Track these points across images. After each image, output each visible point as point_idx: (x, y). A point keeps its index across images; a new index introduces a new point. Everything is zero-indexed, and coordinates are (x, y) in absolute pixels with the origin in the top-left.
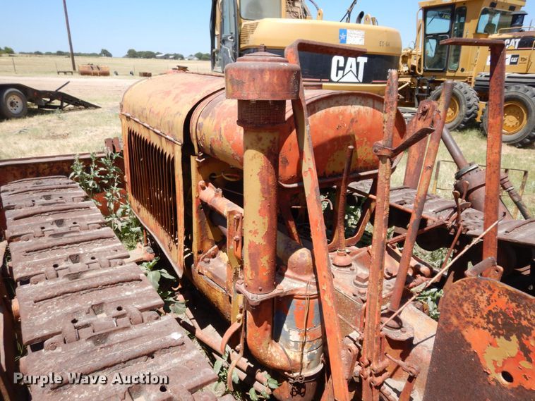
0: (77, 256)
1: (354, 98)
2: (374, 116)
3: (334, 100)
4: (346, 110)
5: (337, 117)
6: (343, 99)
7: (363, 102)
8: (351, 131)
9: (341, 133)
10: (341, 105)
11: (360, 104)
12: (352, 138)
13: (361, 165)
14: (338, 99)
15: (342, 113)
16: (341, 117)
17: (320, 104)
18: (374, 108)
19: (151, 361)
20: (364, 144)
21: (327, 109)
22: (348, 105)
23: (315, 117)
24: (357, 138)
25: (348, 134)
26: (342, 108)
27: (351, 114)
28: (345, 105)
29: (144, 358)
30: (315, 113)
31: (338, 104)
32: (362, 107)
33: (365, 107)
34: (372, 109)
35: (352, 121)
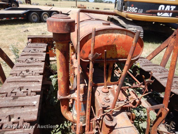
0: (29, 70)
1: (117, 31)
2: (126, 38)
3: (107, 31)
4: (112, 35)
5: (108, 37)
6: (111, 31)
7: (121, 32)
8: (114, 43)
9: (109, 44)
10: (110, 33)
11: (120, 33)
12: (115, 46)
13: (119, 56)
14: (109, 31)
15: (111, 36)
16: (109, 38)
17: (100, 32)
18: (127, 35)
19: (23, 108)
20: (121, 49)
21: (103, 34)
22: (113, 33)
23: (97, 37)
24: (117, 46)
25: (113, 44)
26: (110, 34)
27: (114, 37)
28: (112, 33)
30: (97, 35)
31: (108, 32)
32: (120, 35)
33: (122, 35)
34: (126, 35)
35: (115, 39)
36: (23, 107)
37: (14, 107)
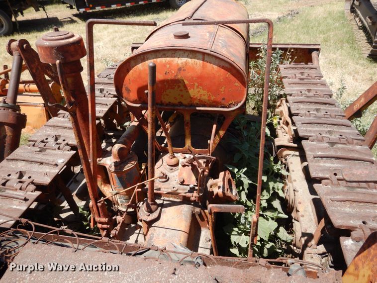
1: (181, 53)
2: (204, 67)
3: (162, 53)
4: (172, 61)
5: (164, 65)
6: (170, 53)
7: (191, 56)
8: (179, 77)
9: (169, 77)
10: (168, 57)
11: (188, 57)
12: (182, 82)
13: (196, 102)
14: (166, 52)
15: (170, 63)
16: (168, 66)
17: (149, 55)
18: (203, 60)
19: (41, 166)
20: (195, 87)
21: (155, 60)
22: (174, 57)
23: (145, 64)
24: (186, 82)
25: (176, 78)
26: (168, 59)
27: (178, 65)
28: (172, 57)
29: (39, 164)
30: (145, 61)
31: (165, 56)
32: (189, 60)
33: (193, 60)
34: (201, 62)
35: (180, 69)
36: (42, 163)
37: (31, 162)
